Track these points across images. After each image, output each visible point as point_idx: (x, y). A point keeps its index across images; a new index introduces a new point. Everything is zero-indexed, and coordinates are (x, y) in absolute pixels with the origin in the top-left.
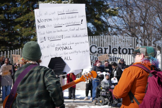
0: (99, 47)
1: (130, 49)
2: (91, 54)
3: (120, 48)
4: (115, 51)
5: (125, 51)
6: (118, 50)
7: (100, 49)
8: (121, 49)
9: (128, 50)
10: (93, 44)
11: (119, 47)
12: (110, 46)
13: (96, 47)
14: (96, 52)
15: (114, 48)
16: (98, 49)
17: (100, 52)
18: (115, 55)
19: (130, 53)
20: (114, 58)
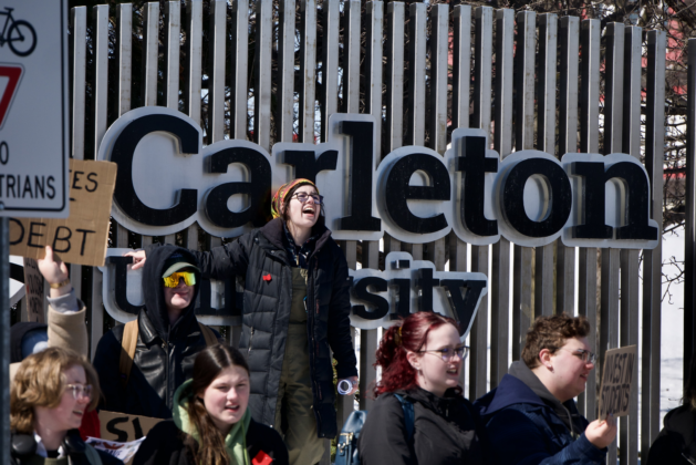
0: (222, 143)
1: (594, 176)
2: (128, 224)
3: (474, 159)
4: (420, 193)
5: (533, 198)
6: (457, 181)
7: (235, 173)
8: (492, 165)
9: (577, 186)
10: (150, 108)
11: (474, 146)
12: (358, 134)
13: (188, 142)
14: (186, 202)
15: (399, 152)
16: (217, 163)
17: (235, 204)
18: (428, 251)
19: (593, 226)
20: (402, 286)
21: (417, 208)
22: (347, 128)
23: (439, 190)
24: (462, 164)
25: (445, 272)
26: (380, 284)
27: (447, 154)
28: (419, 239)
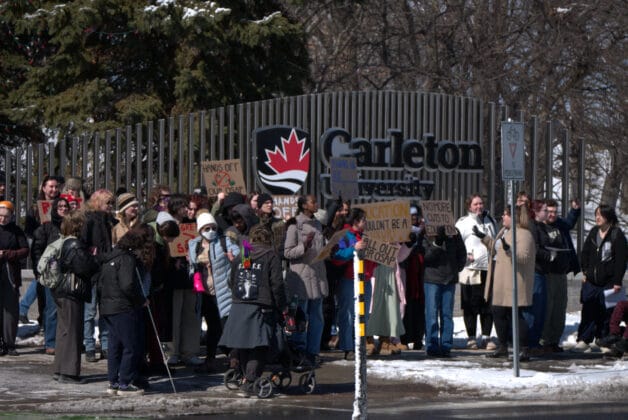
1: (466, 148)
3: (432, 144)
4: (415, 155)
5: (449, 156)
6: (426, 151)
7: (361, 149)
8: (437, 145)
9: (460, 153)
10: (334, 128)
11: (432, 139)
12: (398, 136)
13: (348, 139)
15: (408, 141)
16: (357, 145)
18: (415, 174)
19: (466, 165)
20: (411, 186)
21: (415, 160)
22: (394, 134)
23: (421, 154)
24: (427, 145)
25: (424, 182)
26: (404, 185)
27: (424, 143)
28: (413, 170)
